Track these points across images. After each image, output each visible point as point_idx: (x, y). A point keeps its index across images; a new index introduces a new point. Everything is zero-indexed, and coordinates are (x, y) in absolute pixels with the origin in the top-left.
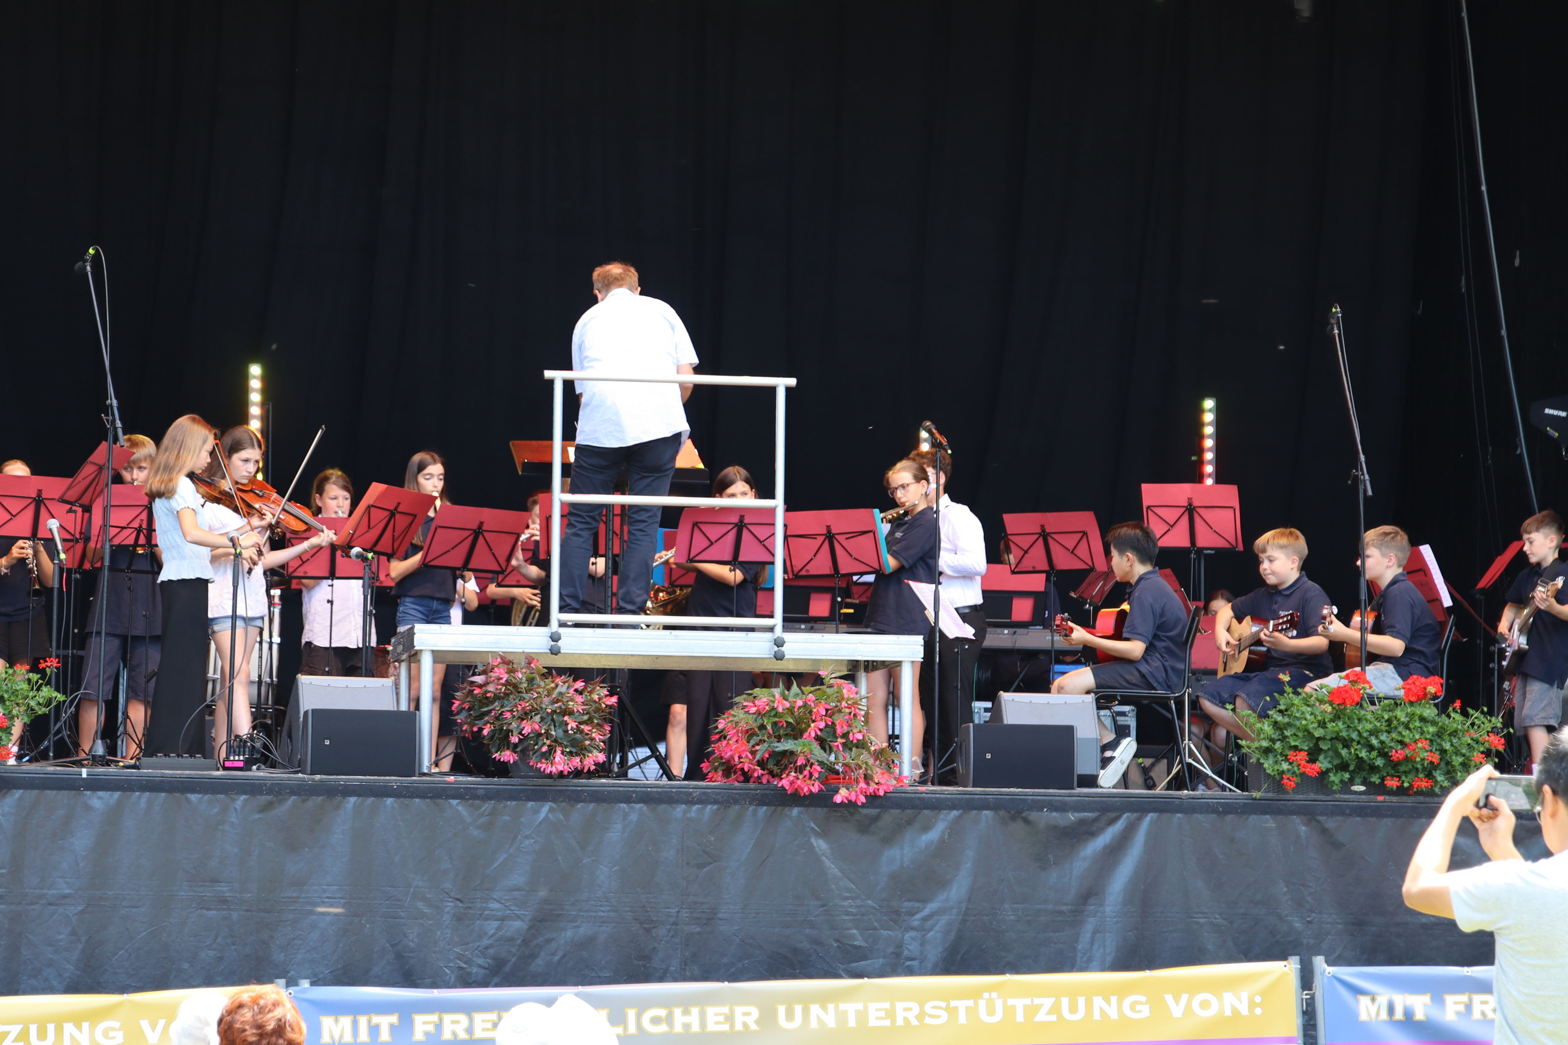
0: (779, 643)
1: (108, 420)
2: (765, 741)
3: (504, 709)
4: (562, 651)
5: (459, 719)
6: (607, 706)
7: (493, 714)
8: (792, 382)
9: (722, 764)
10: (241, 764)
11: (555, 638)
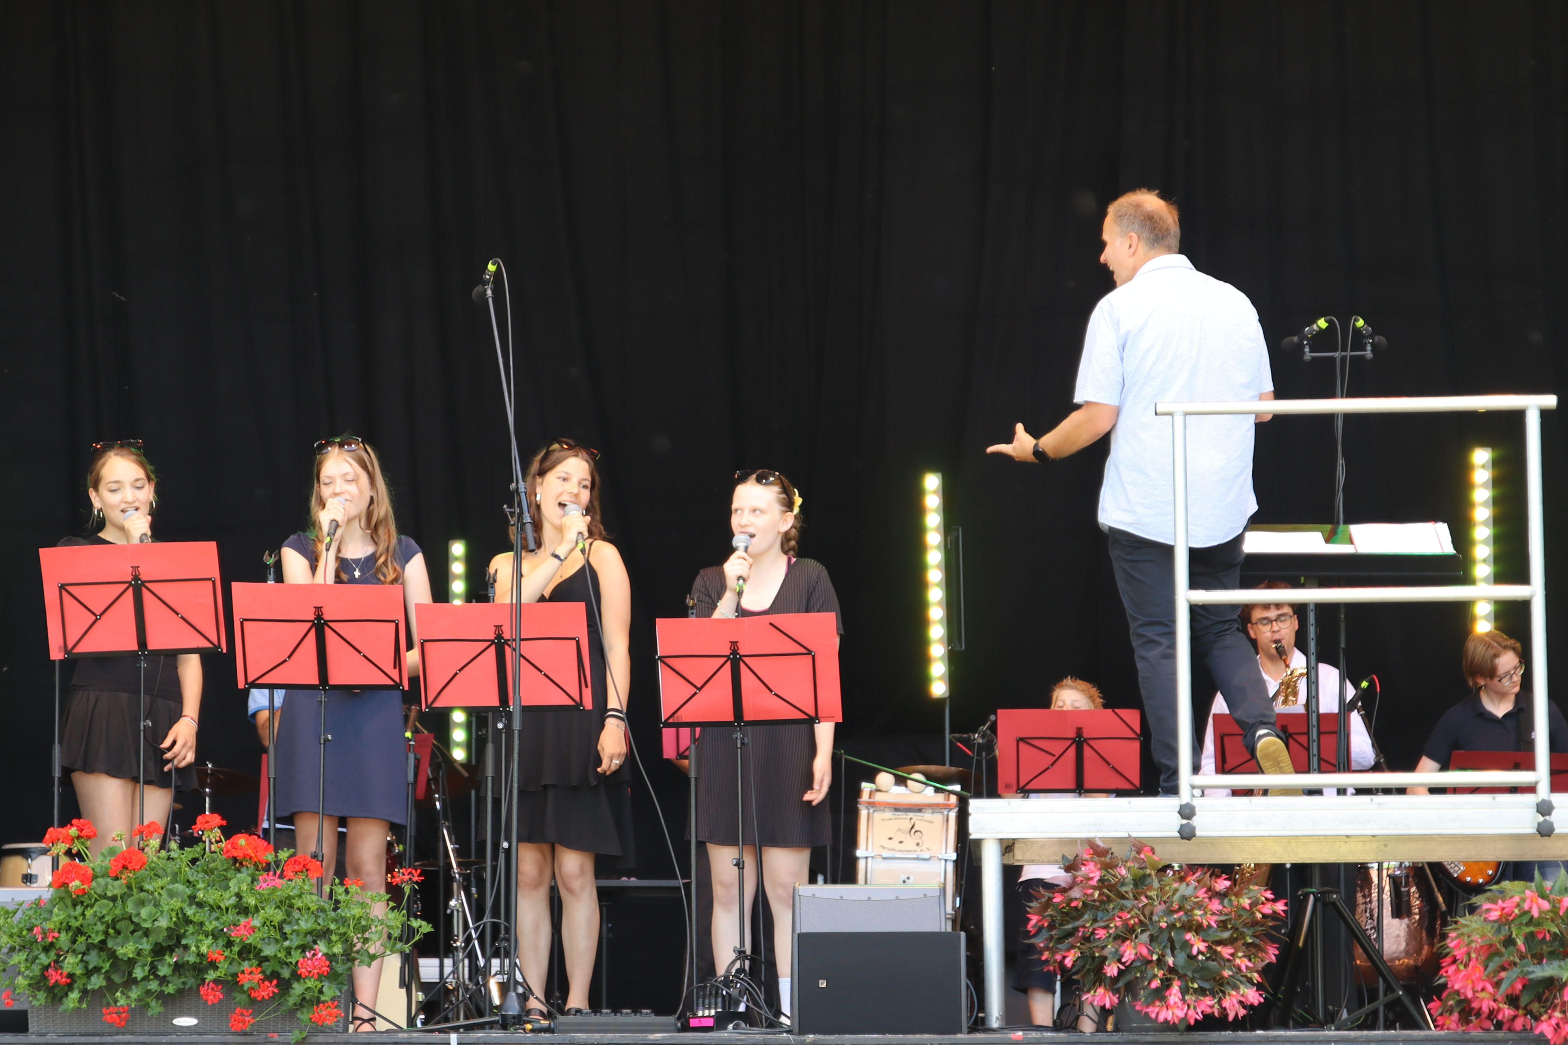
0: (1544, 809)
1: (512, 514)
2: (1515, 964)
3: (1096, 925)
4: (1198, 833)
5: (1039, 942)
6: (1265, 916)
7: (1080, 934)
8: (1550, 401)
9: (1459, 1002)
10: (710, 1022)
11: (1187, 812)
